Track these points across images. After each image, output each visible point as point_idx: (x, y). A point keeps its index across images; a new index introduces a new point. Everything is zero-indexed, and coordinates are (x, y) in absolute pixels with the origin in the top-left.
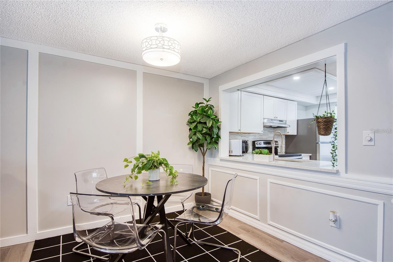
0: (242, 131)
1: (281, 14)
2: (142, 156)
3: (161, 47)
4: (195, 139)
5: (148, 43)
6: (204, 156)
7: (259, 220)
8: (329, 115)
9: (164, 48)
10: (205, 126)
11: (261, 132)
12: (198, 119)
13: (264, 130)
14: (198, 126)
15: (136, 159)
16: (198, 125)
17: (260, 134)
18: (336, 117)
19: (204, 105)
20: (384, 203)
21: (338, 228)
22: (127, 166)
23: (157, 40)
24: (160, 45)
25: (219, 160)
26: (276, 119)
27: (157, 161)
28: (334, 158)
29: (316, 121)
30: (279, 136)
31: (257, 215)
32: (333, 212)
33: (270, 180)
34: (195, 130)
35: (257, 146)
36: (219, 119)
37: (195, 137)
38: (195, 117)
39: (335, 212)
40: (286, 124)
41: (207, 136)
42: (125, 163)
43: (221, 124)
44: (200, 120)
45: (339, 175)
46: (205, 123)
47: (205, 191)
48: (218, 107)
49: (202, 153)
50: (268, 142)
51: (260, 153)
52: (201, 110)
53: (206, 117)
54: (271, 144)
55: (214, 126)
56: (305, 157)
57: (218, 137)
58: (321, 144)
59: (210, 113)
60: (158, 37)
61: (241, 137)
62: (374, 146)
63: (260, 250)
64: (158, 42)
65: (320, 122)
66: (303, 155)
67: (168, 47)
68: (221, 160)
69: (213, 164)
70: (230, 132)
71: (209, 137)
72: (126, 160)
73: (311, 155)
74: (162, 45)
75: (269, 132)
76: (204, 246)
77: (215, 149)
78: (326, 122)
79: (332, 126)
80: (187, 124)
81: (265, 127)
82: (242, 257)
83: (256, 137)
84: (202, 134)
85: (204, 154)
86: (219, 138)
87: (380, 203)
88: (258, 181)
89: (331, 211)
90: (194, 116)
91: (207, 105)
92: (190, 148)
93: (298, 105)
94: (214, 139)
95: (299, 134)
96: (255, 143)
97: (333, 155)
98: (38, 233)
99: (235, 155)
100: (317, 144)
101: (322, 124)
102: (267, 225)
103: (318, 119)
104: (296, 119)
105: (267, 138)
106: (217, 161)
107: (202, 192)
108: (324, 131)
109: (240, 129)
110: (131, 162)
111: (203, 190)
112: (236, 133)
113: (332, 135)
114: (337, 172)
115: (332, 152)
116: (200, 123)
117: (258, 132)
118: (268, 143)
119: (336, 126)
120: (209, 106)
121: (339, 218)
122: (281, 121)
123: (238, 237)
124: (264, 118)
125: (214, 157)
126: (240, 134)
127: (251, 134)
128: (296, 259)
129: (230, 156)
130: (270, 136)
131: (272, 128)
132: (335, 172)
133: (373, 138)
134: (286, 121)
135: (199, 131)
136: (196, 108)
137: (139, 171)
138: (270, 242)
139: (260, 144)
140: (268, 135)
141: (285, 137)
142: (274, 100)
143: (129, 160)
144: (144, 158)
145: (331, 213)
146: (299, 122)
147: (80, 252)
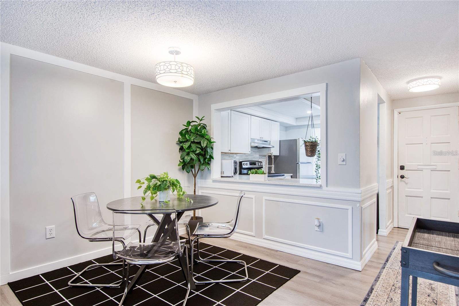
0: (232, 152)
1: (281, 55)
2: (153, 177)
3: (180, 73)
4: (189, 160)
5: (166, 67)
6: (195, 177)
7: (255, 236)
8: (314, 140)
9: (182, 74)
10: (198, 146)
11: (249, 153)
12: (192, 139)
13: (251, 150)
14: (192, 146)
15: (147, 179)
16: (192, 144)
17: (246, 155)
18: (319, 142)
19: (197, 124)
20: (352, 207)
21: (321, 231)
22: (140, 187)
23: (176, 66)
24: (179, 70)
25: (212, 181)
26: (262, 139)
27: (169, 181)
28: (317, 176)
29: (304, 144)
30: (262, 156)
31: (252, 232)
32: (318, 219)
33: (265, 198)
34: (189, 151)
35: (244, 167)
36: (211, 139)
37: (188, 158)
38: (188, 136)
39: (319, 219)
40: (270, 144)
41: (201, 157)
42: (138, 185)
43: (213, 144)
44: (194, 139)
45: (322, 189)
46: (199, 143)
47: (196, 215)
48: (210, 126)
49: (193, 174)
50: (253, 162)
51: (256, 173)
52: (195, 129)
53: (199, 137)
54: (256, 165)
55: (208, 146)
56: (288, 176)
57: (211, 157)
58: (301, 165)
59: (204, 132)
60: (177, 63)
61: (229, 157)
62: (346, 165)
63: (261, 259)
64: (177, 68)
65: (308, 145)
66: (285, 175)
67: (186, 73)
68: (214, 181)
69: (204, 186)
70: (221, 152)
71: (202, 158)
72: (139, 181)
73: (292, 175)
74: (181, 71)
75: (254, 153)
76: (210, 262)
77: (208, 170)
78: (312, 146)
79: (316, 148)
80: (177, 144)
81: (252, 147)
82: (247, 266)
83: (242, 157)
84: (196, 154)
85: (195, 176)
86: (211, 159)
87: (350, 208)
88: (254, 199)
89: (316, 218)
90: (186, 135)
91: (200, 124)
92: (180, 170)
93: (280, 125)
94: (207, 159)
95: (281, 154)
96: (242, 163)
97: (316, 173)
98: (11, 274)
99: (226, 176)
100: (297, 164)
101: (309, 147)
102: (262, 239)
103: (306, 143)
104: (279, 140)
105: (252, 158)
106: (209, 183)
107: (193, 216)
108: (311, 153)
109: (230, 149)
110: (144, 183)
111: (194, 214)
112: (224, 153)
113: (316, 157)
114: (321, 187)
115: (316, 170)
116: (193, 142)
117: (245, 153)
118: (253, 164)
119: (319, 149)
120: (201, 125)
121: (322, 223)
122: (266, 142)
123: (239, 252)
124: (252, 138)
125: (205, 179)
126: (227, 154)
127: (238, 154)
128: (290, 262)
129: (222, 177)
130: (256, 157)
131: (257, 149)
132: (319, 186)
133: (345, 159)
134: (270, 141)
135: (193, 151)
136: (187, 127)
137: (155, 192)
138: (267, 253)
139: (247, 164)
140: (253, 155)
141: (268, 158)
142: (260, 121)
143: (142, 181)
144: (155, 178)
145: (317, 219)
146: (281, 142)
147: (80, 285)
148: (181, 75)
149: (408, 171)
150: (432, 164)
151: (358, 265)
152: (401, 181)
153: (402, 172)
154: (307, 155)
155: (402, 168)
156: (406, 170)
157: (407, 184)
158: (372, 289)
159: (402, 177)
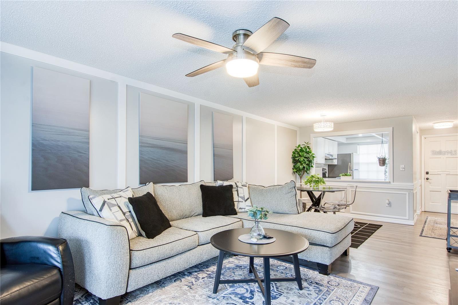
24: (325, 126)
32: (389, 200)
87: (407, 193)
148: (331, 128)
149: (431, 175)
150: (447, 171)
151: (412, 223)
152: (427, 181)
153: (427, 176)
154: (380, 165)
155: (427, 173)
156: (430, 174)
157: (430, 183)
158: (423, 230)
159: (427, 179)
